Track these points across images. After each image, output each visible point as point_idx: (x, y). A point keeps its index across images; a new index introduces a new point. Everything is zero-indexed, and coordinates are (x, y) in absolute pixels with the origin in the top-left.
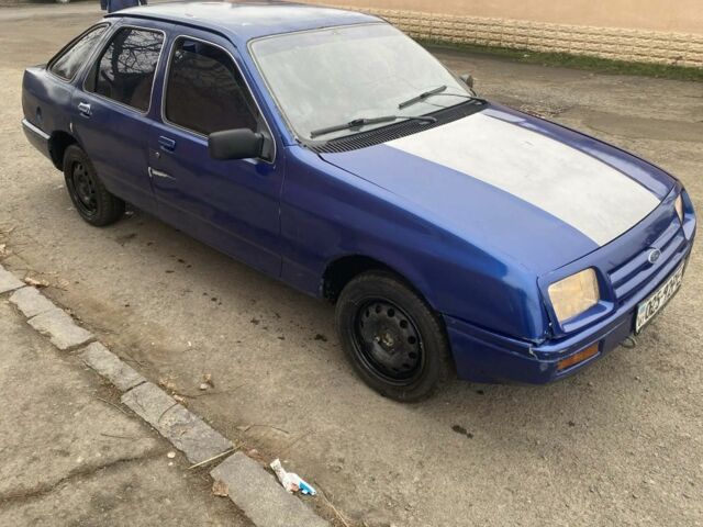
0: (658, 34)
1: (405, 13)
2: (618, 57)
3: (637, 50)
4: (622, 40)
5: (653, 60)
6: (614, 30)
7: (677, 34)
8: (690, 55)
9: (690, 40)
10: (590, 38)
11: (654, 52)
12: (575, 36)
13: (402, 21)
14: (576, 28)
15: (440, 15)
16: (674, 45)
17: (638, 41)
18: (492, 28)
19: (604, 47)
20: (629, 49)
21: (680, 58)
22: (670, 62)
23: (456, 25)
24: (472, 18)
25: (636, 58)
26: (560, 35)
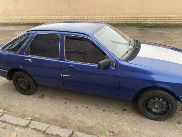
0: (121, 16)
1: (57, 17)
2: (113, 23)
3: (117, 20)
4: (113, 19)
5: (121, 22)
6: (111, 16)
7: (125, 16)
8: (129, 21)
9: (128, 17)
10: (106, 19)
11: (121, 21)
12: (102, 19)
13: (57, 19)
14: (102, 17)
15: (67, 16)
16: (125, 19)
17: (117, 19)
18: (82, 19)
19: (110, 21)
20: (115, 20)
21: (127, 21)
22: (125, 22)
23: (72, 19)
24: (76, 17)
25: (117, 22)
26: (99, 19)
